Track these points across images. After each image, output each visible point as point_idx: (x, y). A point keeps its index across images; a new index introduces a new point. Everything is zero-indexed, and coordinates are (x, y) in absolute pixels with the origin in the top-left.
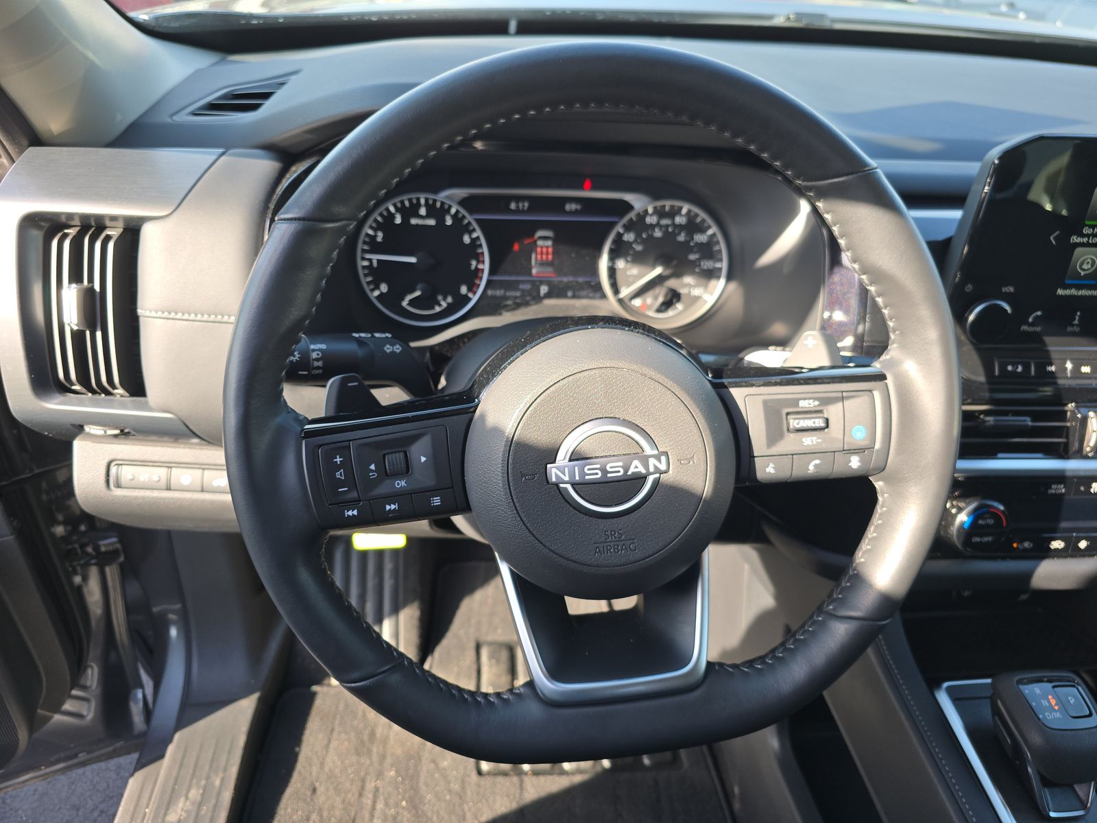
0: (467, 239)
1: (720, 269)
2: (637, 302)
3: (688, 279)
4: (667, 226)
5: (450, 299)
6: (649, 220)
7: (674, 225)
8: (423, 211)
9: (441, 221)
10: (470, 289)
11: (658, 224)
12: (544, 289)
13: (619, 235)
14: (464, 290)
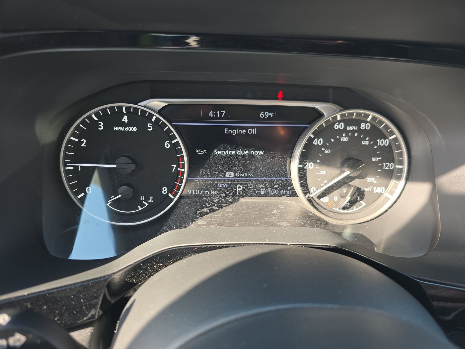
0: (167, 145)
1: (401, 171)
2: (325, 200)
3: (371, 179)
4: (353, 132)
5: (151, 200)
6: (336, 126)
7: (359, 131)
8: (125, 119)
9: (142, 128)
10: (170, 191)
11: (345, 130)
12: (239, 188)
13: (310, 140)
14: (165, 190)
